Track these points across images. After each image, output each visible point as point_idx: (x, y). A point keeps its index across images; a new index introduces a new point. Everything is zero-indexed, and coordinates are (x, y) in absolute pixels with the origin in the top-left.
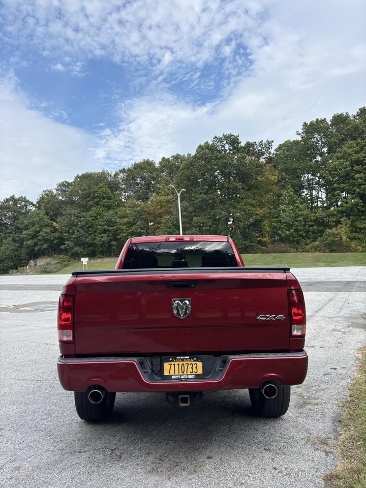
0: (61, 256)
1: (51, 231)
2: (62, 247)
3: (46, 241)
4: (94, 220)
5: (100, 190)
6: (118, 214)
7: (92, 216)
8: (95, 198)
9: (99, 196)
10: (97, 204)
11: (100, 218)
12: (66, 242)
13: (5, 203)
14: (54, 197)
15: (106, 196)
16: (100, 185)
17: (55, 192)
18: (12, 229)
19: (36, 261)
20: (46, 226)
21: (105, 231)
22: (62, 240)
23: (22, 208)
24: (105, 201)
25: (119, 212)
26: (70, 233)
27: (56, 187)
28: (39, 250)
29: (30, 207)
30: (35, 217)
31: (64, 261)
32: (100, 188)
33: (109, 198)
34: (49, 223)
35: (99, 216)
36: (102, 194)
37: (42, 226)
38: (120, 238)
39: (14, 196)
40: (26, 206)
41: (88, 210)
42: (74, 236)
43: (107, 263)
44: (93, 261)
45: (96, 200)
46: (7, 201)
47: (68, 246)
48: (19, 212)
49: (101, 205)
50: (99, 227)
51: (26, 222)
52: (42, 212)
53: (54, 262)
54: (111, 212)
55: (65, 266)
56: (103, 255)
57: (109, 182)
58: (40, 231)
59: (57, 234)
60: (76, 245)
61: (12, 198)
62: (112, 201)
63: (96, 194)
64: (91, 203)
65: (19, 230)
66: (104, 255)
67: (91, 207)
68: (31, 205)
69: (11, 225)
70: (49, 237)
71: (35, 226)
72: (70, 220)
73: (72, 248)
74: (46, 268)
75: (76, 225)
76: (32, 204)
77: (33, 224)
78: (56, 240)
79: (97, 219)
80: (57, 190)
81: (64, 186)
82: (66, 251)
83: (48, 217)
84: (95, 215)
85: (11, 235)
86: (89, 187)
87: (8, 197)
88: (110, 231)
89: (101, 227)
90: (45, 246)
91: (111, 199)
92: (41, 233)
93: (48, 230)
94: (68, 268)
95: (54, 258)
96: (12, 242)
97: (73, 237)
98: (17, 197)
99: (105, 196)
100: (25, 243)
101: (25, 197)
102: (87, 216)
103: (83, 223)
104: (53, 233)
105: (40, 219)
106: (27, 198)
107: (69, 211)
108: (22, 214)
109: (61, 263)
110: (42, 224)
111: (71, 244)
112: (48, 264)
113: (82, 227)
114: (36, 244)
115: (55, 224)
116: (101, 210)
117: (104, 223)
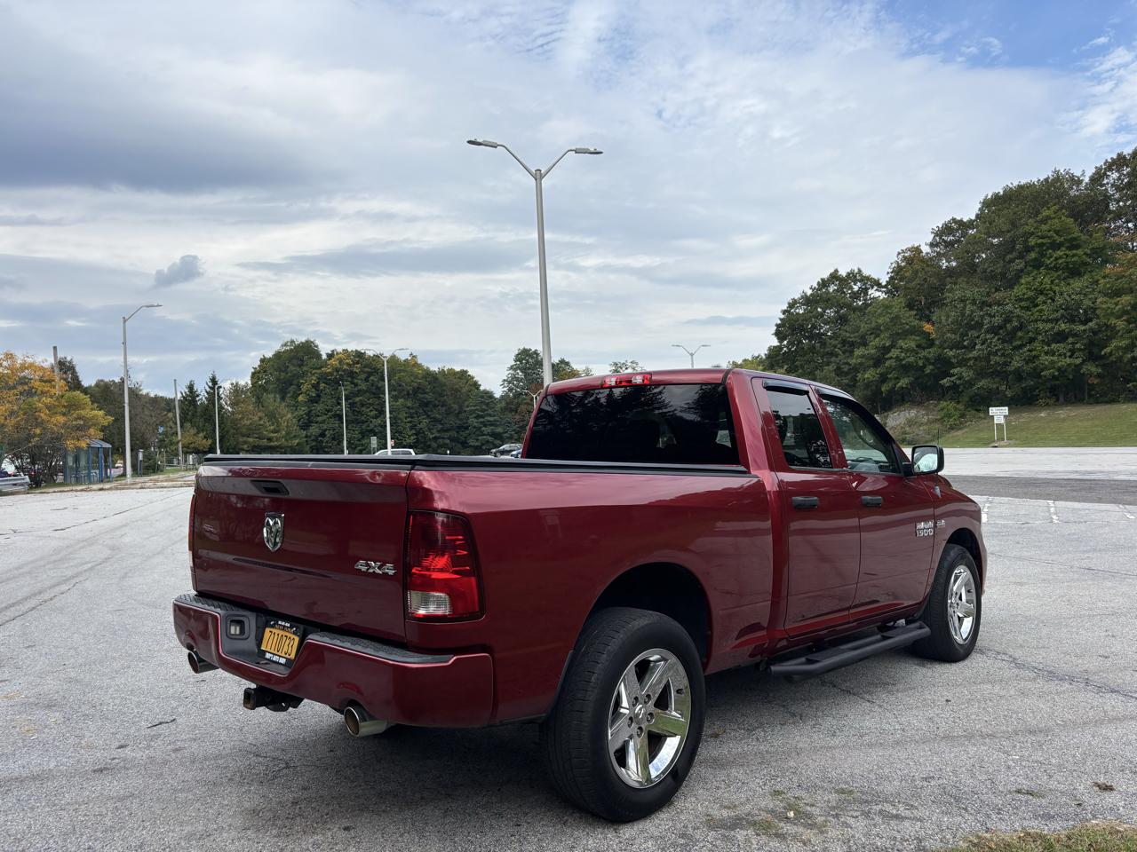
0: (943, 404)
1: (919, 346)
2: (945, 382)
3: (906, 369)
4: (1028, 309)
5: (1044, 227)
6: (1101, 286)
7: (1021, 300)
8: (1028, 249)
9: (1042, 245)
10: (1037, 265)
11: (1045, 303)
12: (955, 371)
13: (820, 290)
14: (927, 262)
15: (1062, 239)
16: (1045, 213)
17: (926, 249)
18: (835, 347)
19: (886, 417)
20: (906, 334)
21: (1061, 337)
22: (944, 366)
23: (856, 296)
24: (1059, 253)
25: (1102, 281)
26: (965, 347)
27: (930, 238)
28: (891, 391)
29: (874, 293)
30: (880, 315)
31: (949, 416)
32: (1044, 221)
33: (1074, 244)
34: (914, 327)
35: (1041, 298)
36: (1049, 238)
37: (898, 334)
38: (1111, 354)
39: (836, 271)
40: (865, 291)
41: (1011, 284)
42: (974, 353)
43: (1064, 420)
44: (1025, 417)
45: (1033, 255)
46: (824, 283)
47: (960, 379)
48: (849, 306)
49: (1047, 267)
50: (1040, 325)
51: (864, 327)
52: (900, 301)
53: (925, 419)
54: (1077, 284)
55: (952, 428)
56: (1058, 400)
57: (1073, 200)
58: (892, 346)
59: (931, 353)
60: (981, 374)
61: (835, 276)
62: (1080, 252)
63: (1032, 241)
64: (1019, 265)
65: (849, 346)
66: (1061, 399)
67: (1018, 276)
68: (875, 288)
69: (835, 336)
70: (912, 359)
71: (882, 336)
72: (963, 315)
73: (970, 384)
74: (905, 433)
75: (979, 325)
76: (877, 283)
77: (876, 331)
78: (931, 367)
79: (1037, 305)
80: (932, 245)
81: (950, 232)
82: (955, 392)
83: (914, 312)
84: (1030, 294)
85: (833, 359)
86: (1014, 225)
87: (826, 275)
88: (1075, 335)
89: (1049, 325)
90: (904, 382)
91: (1077, 247)
92: (894, 353)
93: (910, 343)
94: (960, 433)
95: (927, 408)
96: (833, 375)
97: (971, 355)
98: (843, 273)
99: (1059, 240)
100: (859, 375)
101: (860, 271)
102: (1009, 301)
103: (997, 320)
104: (924, 349)
105: (892, 319)
106: (866, 273)
107: (958, 294)
108: (855, 309)
109: (941, 420)
110: (897, 329)
111: (967, 374)
112: (911, 423)
113: (994, 330)
114: (884, 378)
115: (927, 327)
116: (1047, 280)
117: (1058, 315)
